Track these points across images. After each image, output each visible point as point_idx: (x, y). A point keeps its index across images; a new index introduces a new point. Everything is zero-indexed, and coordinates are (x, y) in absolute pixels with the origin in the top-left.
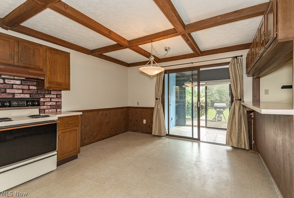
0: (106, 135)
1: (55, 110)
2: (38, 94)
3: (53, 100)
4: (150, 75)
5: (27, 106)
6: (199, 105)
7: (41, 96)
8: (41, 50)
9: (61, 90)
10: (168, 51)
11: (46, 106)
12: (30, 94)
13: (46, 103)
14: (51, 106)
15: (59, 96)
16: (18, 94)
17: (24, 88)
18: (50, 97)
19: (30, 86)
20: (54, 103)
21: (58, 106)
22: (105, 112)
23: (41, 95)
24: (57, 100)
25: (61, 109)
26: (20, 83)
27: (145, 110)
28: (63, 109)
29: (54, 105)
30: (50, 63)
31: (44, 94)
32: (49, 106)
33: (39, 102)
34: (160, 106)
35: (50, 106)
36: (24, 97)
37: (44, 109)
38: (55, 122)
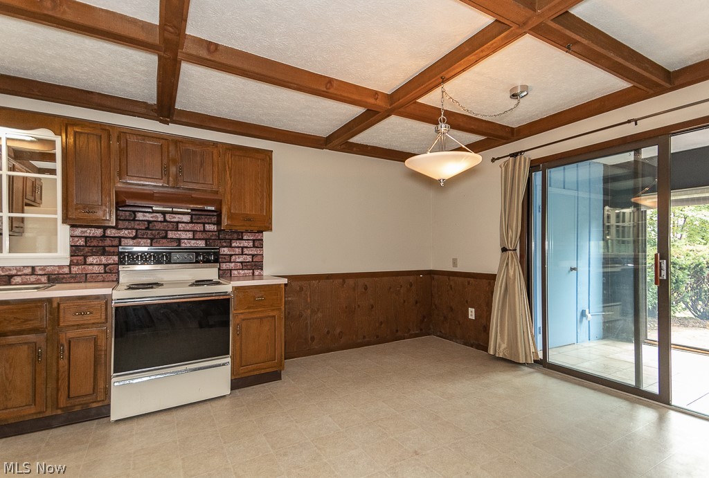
0: (364, 337)
1: (251, 271)
2: (219, 239)
3: (246, 251)
4: (437, 178)
5: (197, 262)
6: (664, 273)
7: (225, 244)
8: (215, 151)
9: (262, 232)
10: (521, 100)
11: (233, 264)
12: (206, 240)
13: (233, 258)
14: (244, 264)
15: (258, 244)
16: (186, 241)
17: (195, 229)
18: (242, 245)
19: (206, 225)
20: (249, 259)
21: (256, 265)
22: (361, 281)
23: (225, 242)
24: (254, 251)
25: (262, 269)
26: (189, 219)
27: (472, 280)
28: (267, 271)
29: (248, 262)
30: (231, 177)
31: (231, 240)
32: (239, 264)
33: (217, 254)
34: (516, 271)
35: (241, 263)
36: (195, 245)
37: (231, 270)
38: (227, 297)
